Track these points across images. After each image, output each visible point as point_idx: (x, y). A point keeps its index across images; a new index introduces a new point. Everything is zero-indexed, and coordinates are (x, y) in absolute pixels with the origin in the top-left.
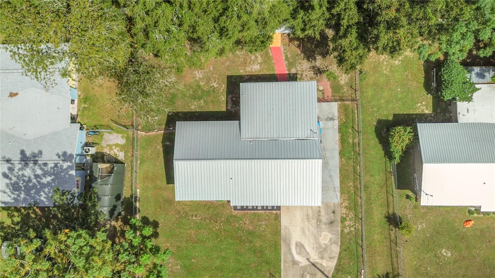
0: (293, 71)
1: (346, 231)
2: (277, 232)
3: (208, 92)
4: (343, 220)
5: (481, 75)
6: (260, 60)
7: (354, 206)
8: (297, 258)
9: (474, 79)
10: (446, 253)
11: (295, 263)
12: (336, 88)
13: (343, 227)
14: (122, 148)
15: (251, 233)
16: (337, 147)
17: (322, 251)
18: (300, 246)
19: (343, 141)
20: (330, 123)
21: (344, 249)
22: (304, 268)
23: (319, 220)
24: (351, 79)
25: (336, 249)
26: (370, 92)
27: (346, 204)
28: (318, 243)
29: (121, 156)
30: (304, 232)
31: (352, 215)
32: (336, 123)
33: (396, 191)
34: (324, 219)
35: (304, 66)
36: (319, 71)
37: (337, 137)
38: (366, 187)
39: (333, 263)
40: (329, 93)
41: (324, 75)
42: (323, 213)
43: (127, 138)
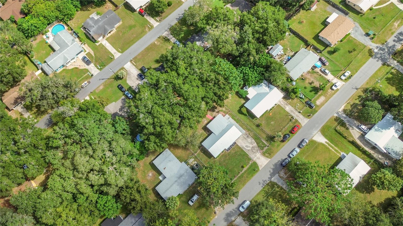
0: (213, 116)
1: (252, 135)
2: (240, 148)
3: (201, 135)
4: (249, 134)
5: (246, 88)
6: (205, 120)
7: (249, 130)
8: (248, 149)
9: (246, 90)
10: (272, 123)
11: (249, 150)
12: (224, 112)
13: (251, 135)
14: (194, 161)
15: (235, 153)
16: (235, 122)
17: (251, 143)
18: (247, 146)
19: (235, 120)
20: (229, 119)
21: (255, 139)
22: (251, 150)
23: (245, 138)
24: (225, 108)
25: (253, 141)
26: (231, 108)
27: (247, 131)
28: (249, 143)
29: (196, 162)
30: (245, 143)
31: (250, 132)
32: (230, 118)
33: (253, 120)
34: (246, 137)
35: (214, 113)
36: (218, 112)
37: (233, 120)
38: (247, 124)
39: (256, 144)
40: (224, 114)
41: (220, 112)
42: (244, 136)
43: (194, 158)
